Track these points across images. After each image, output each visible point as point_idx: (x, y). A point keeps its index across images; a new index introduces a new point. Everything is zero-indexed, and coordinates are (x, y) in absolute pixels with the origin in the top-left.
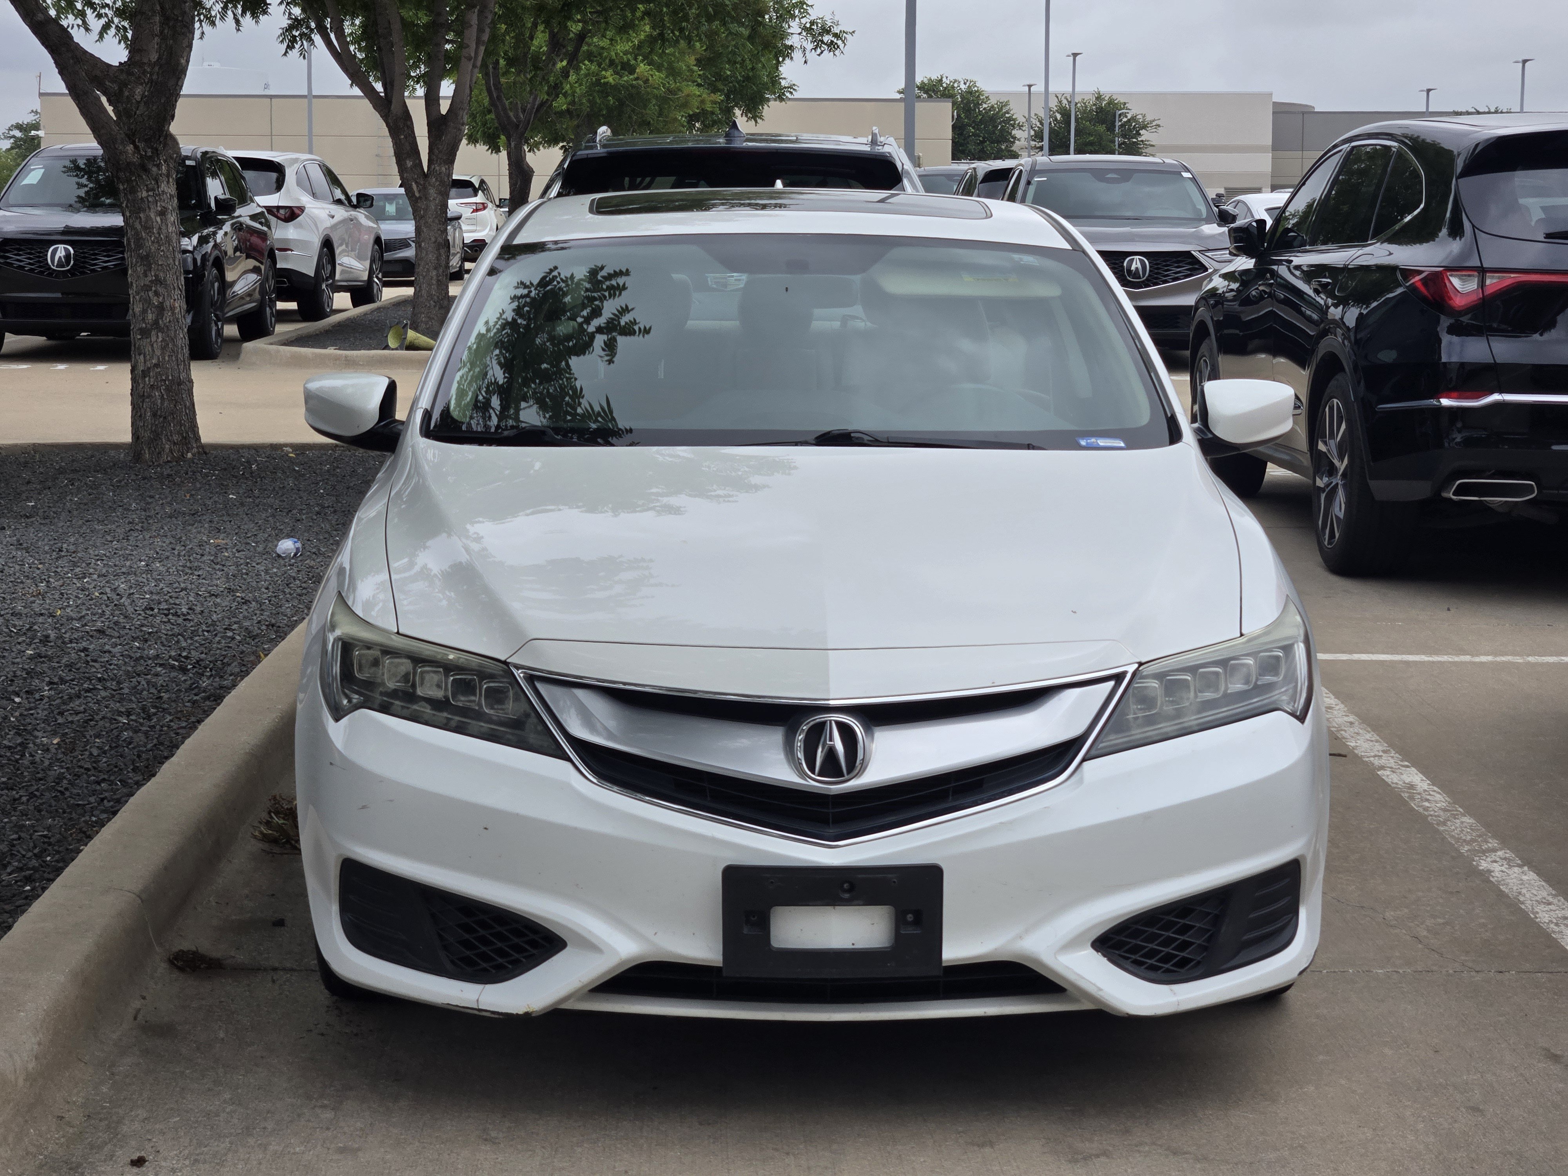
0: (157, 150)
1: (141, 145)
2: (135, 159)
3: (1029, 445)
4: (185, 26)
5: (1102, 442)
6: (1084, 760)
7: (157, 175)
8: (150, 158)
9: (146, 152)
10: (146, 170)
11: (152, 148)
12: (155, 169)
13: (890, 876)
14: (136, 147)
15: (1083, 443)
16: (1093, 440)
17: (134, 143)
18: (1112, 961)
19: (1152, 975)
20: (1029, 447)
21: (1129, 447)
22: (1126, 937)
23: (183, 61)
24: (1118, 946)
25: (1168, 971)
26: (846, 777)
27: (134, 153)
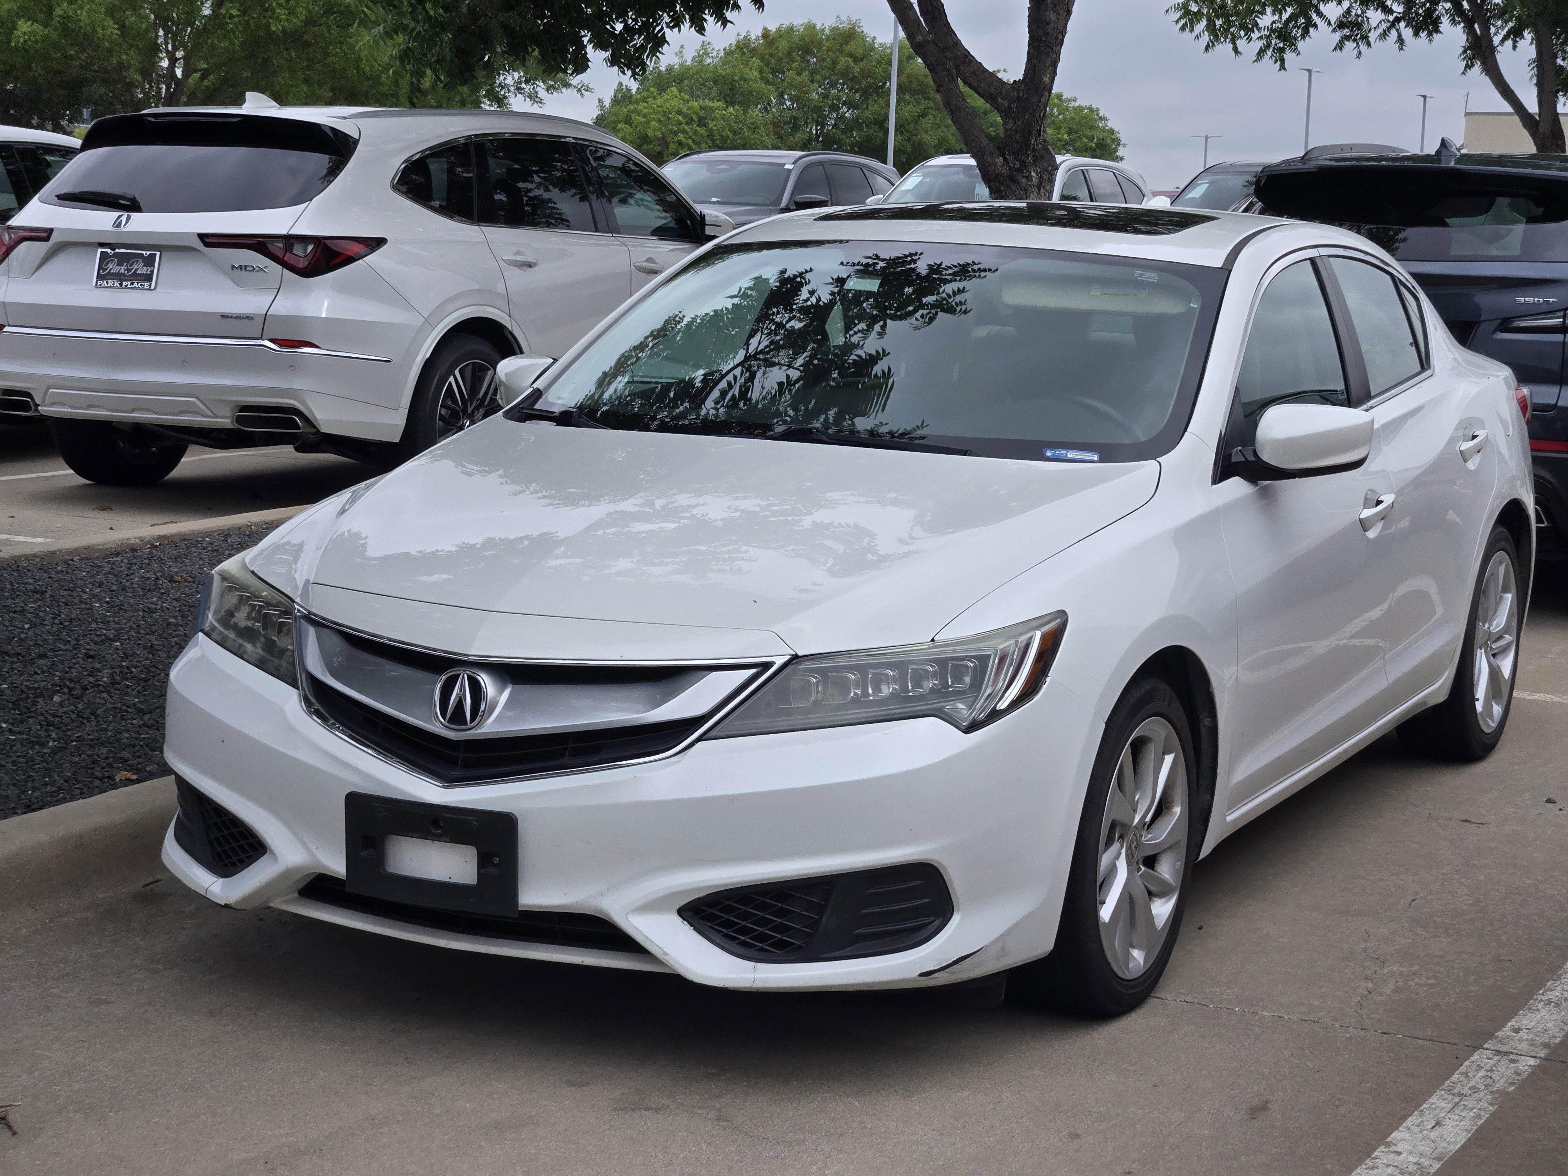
0: (1024, 162)
1: (1010, 158)
2: (1005, 171)
3: (967, 451)
4: (1048, 46)
5: (1071, 455)
6: (699, 739)
7: (1027, 185)
8: (1018, 170)
9: (1014, 164)
10: (1015, 182)
11: (1020, 160)
12: (1024, 180)
13: (471, 818)
14: (1005, 159)
15: (1049, 454)
16: (1064, 452)
17: (1003, 155)
18: (696, 929)
19: (743, 951)
20: (964, 453)
21: (1101, 461)
22: (718, 910)
23: (1046, 79)
24: (710, 918)
25: (761, 950)
26: (470, 725)
27: (1003, 165)
